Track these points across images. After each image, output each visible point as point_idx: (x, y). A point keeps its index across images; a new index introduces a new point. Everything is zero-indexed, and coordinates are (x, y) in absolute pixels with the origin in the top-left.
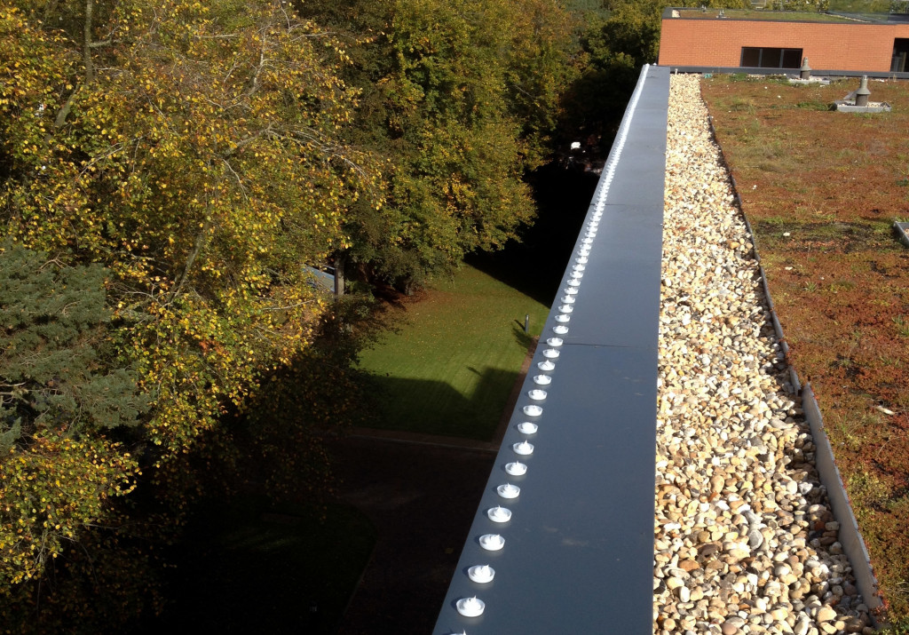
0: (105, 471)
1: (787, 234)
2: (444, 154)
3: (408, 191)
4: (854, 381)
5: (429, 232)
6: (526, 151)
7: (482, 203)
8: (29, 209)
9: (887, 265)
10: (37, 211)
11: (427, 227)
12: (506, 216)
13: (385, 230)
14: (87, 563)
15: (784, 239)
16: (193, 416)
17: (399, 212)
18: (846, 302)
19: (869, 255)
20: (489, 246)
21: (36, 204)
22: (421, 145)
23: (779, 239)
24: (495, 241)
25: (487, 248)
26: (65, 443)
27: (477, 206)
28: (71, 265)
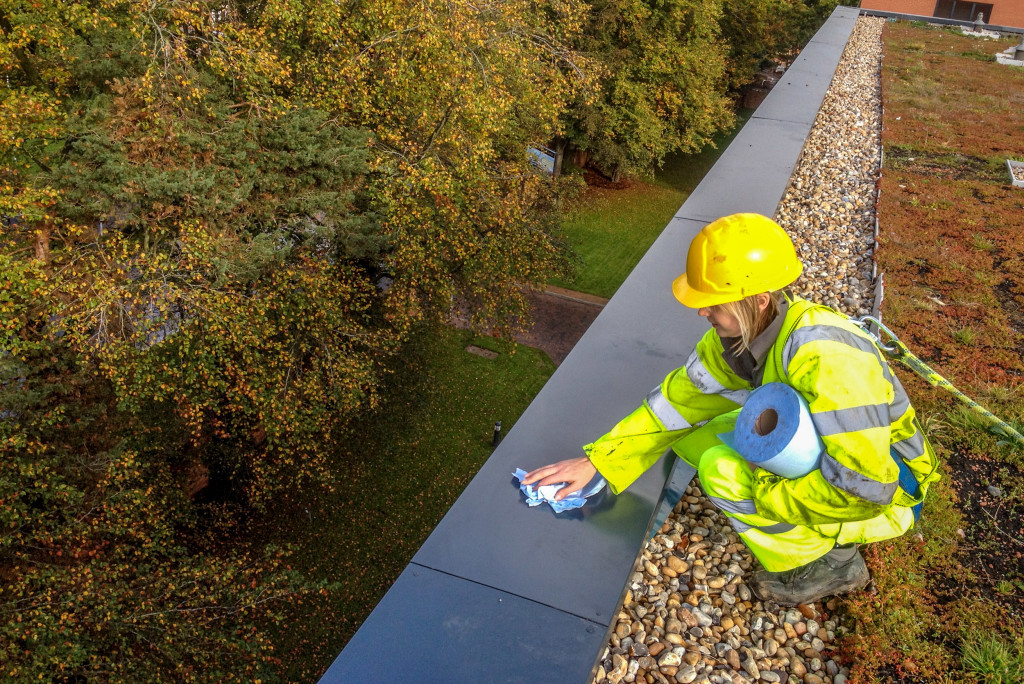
0: (350, 290)
1: (912, 159)
2: (659, 66)
3: (626, 94)
4: (923, 277)
5: (638, 131)
6: (733, 70)
7: (687, 111)
8: (319, 77)
9: (986, 193)
10: (326, 80)
11: (637, 126)
12: (706, 124)
13: (601, 125)
14: (327, 360)
15: (908, 164)
16: (422, 255)
17: (615, 111)
18: (941, 218)
19: (975, 184)
20: (688, 148)
21: (326, 73)
22: (643, 56)
23: (904, 163)
24: (693, 144)
25: (686, 150)
26: (323, 265)
27: (682, 113)
28: (346, 126)
